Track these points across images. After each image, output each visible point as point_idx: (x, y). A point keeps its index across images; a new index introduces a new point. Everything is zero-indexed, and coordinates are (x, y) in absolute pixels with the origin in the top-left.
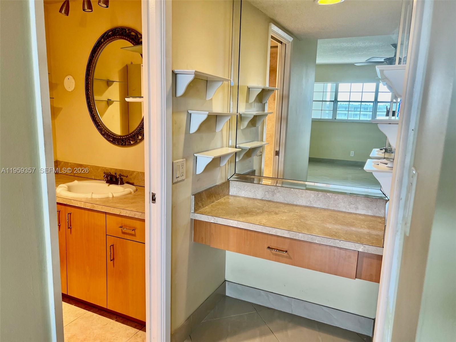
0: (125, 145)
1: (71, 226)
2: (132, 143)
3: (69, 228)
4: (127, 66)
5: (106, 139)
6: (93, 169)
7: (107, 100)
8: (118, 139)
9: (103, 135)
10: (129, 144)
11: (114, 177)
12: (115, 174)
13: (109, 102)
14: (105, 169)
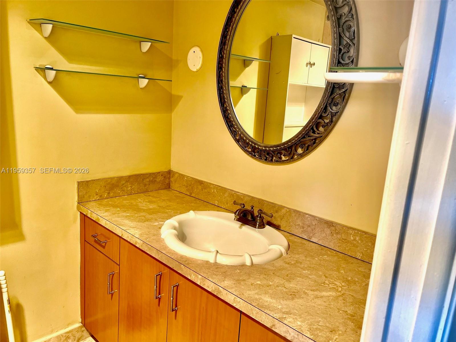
0: (272, 160)
1: (176, 306)
2: (283, 158)
3: (173, 310)
4: (271, 38)
5: (241, 148)
6: (217, 191)
7: (241, 86)
8: (261, 150)
9: (237, 141)
10: (279, 160)
11: (250, 214)
12: (252, 208)
13: (244, 90)
14: (234, 194)
